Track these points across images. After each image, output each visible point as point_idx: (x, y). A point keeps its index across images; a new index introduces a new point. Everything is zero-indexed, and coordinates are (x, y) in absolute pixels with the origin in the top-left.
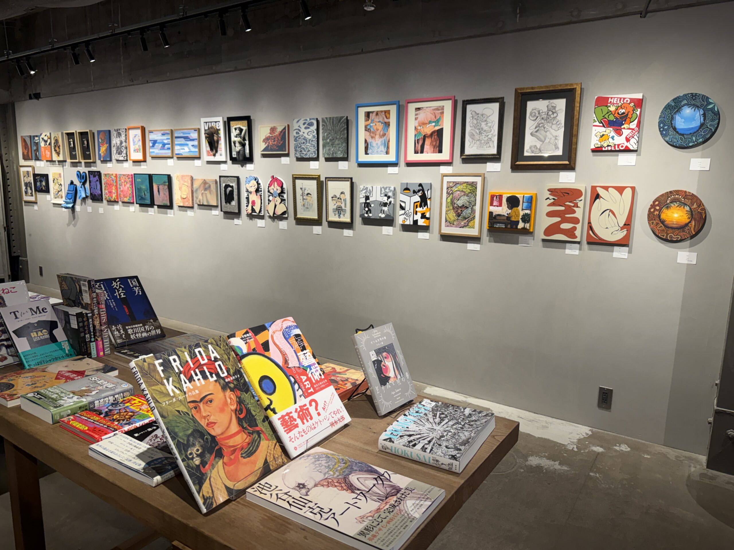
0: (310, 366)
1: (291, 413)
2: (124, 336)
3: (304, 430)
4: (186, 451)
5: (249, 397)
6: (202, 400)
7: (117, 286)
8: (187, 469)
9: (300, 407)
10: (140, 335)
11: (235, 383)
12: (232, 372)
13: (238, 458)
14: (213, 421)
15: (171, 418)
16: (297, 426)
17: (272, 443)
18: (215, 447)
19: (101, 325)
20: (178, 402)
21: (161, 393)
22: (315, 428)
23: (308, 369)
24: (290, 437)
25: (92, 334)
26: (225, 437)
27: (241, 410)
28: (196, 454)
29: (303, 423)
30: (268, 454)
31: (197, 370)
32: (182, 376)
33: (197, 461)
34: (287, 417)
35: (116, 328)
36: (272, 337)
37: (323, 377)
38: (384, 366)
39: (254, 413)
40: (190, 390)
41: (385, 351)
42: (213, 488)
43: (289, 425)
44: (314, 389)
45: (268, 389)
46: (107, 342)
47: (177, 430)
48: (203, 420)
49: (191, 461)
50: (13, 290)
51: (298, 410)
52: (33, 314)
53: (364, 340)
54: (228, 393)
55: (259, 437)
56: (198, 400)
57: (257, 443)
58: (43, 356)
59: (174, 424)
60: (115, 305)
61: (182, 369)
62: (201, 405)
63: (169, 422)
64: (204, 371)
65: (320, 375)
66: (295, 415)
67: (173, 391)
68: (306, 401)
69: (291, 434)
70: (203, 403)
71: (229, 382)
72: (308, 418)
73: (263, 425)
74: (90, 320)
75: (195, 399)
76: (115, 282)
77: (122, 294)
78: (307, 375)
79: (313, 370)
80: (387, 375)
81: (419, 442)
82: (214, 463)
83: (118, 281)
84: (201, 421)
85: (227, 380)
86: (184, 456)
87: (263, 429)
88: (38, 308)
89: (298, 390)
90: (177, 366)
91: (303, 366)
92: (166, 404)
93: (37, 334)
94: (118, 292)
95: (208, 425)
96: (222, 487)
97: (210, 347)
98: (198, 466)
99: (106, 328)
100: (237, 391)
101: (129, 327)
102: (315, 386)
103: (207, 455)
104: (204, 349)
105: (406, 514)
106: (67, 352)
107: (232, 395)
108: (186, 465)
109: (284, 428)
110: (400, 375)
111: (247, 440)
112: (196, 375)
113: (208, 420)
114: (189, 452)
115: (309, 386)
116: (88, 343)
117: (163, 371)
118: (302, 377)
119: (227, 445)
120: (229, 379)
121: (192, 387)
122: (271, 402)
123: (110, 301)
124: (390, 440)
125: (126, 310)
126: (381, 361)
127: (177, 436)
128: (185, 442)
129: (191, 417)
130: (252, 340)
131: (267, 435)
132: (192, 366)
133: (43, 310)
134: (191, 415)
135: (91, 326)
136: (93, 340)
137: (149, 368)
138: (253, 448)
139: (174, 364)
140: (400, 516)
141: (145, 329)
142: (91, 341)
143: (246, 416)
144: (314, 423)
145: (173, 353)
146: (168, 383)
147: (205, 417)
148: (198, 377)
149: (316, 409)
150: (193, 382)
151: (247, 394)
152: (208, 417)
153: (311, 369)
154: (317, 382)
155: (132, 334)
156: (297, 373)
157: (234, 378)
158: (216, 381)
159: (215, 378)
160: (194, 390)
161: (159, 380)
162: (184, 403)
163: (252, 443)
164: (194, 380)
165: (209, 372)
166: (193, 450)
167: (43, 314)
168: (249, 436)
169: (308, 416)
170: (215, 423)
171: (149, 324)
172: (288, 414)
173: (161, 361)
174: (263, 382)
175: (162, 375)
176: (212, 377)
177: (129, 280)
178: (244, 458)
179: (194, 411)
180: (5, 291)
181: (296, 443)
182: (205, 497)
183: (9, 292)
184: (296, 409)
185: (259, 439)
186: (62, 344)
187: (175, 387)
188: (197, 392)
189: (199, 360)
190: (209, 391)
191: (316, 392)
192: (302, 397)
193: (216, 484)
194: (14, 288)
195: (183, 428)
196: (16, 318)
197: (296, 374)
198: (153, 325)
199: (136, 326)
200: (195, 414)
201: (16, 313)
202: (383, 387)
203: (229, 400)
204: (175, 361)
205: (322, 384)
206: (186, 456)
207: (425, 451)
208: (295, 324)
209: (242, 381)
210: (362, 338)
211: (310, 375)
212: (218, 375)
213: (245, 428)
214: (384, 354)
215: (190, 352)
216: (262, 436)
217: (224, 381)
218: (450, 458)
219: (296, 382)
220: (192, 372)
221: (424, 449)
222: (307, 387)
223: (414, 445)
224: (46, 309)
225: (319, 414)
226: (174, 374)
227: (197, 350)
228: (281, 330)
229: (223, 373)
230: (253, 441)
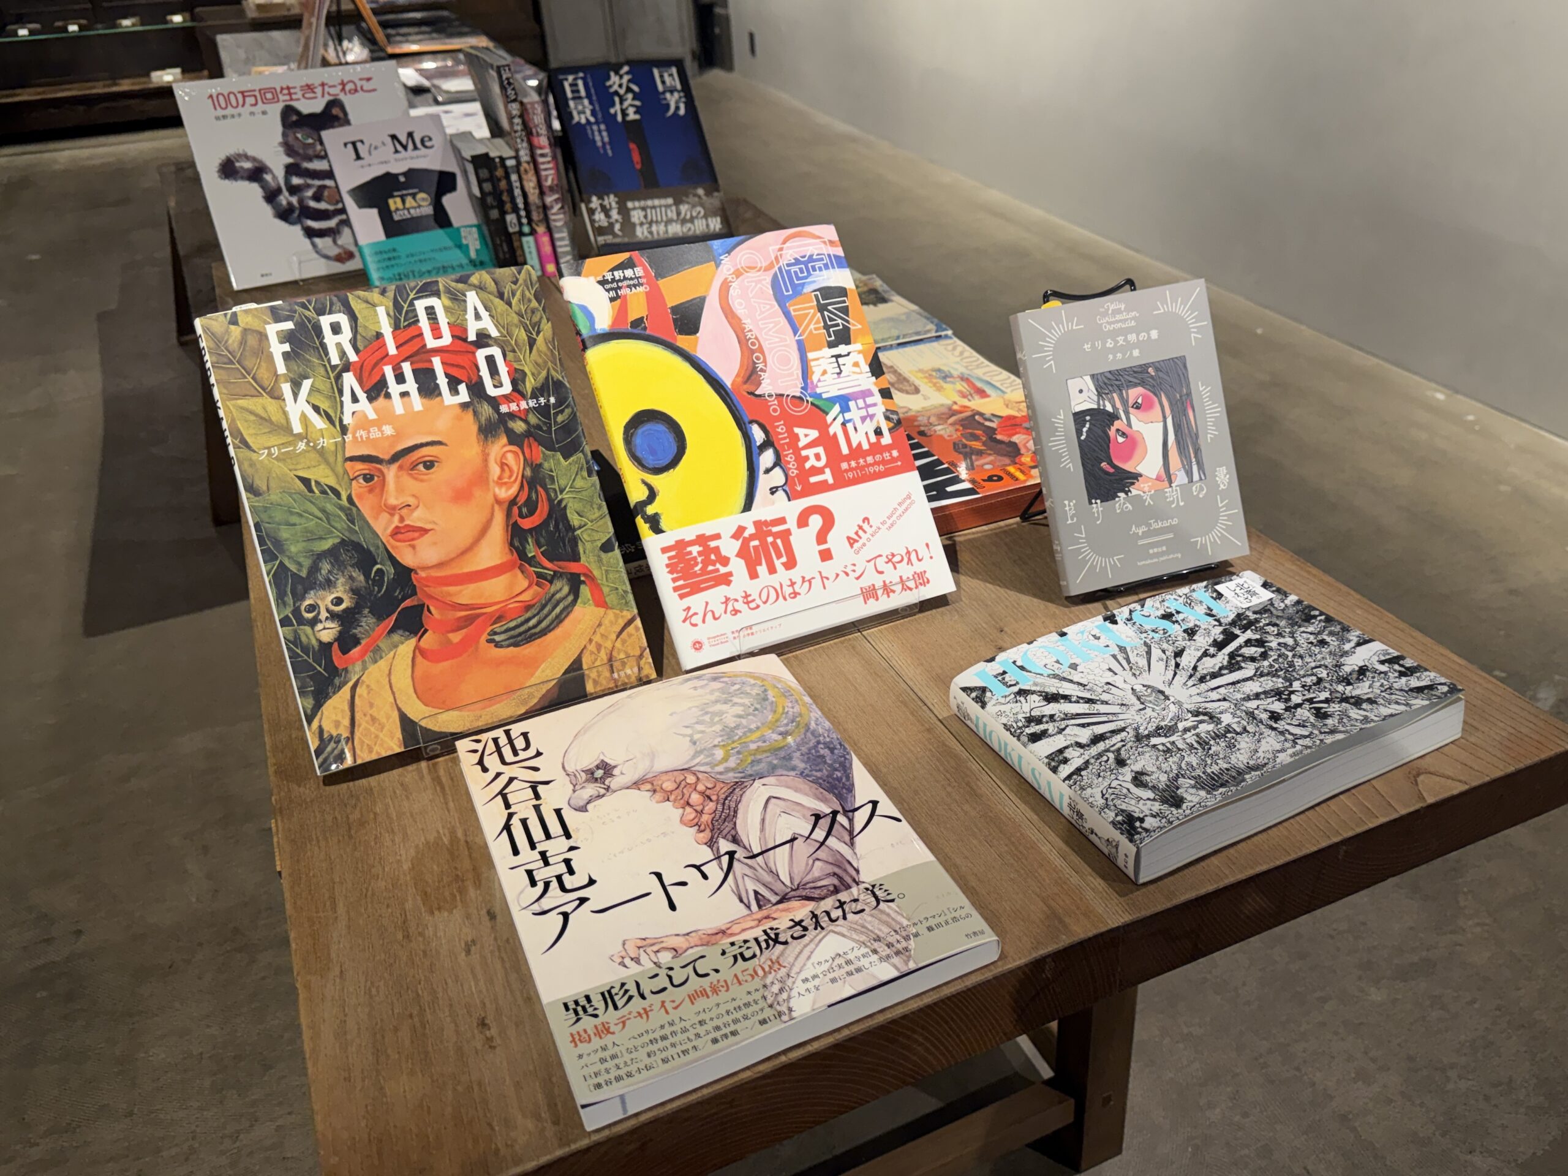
0: (844, 401)
1: (717, 537)
2: (617, 227)
3: (747, 596)
4: (299, 597)
5: (574, 469)
6: (396, 457)
7: (620, 86)
8: (288, 649)
9: (758, 524)
10: (662, 228)
11: (533, 419)
12: (530, 384)
13: (478, 642)
14: (419, 524)
15: (274, 497)
16: (725, 580)
17: (616, 616)
18: (404, 599)
19: (542, 193)
20: (313, 455)
21: (264, 420)
22: (795, 594)
23: (837, 408)
24: (689, 609)
25: (523, 213)
26: (446, 577)
27: (531, 507)
28: (328, 610)
29: (753, 575)
30: (592, 647)
31: (407, 368)
32: (349, 379)
33: (327, 632)
34: (695, 550)
35: (601, 205)
36: (725, 287)
37: (886, 439)
38: (1124, 434)
39: (574, 520)
40: (365, 423)
41: (1143, 383)
42: (358, 716)
43: (695, 575)
44: (837, 473)
45: (653, 452)
46: (562, 239)
47: (285, 534)
48: (385, 516)
49: (308, 629)
50: (367, 86)
51: (746, 534)
52: (396, 151)
53: (1057, 332)
54: (500, 446)
55: (575, 591)
56: (387, 457)
57: (558, 610)
58: (412, 259)
59: (278, 516)
60: (606, 139)
61: (353, 357)
62: (391, 473)
63: (266, 509)
64: (431, 372)
65: (878, 432)
66: (729, 547)
67: (304, 418)
68: (791, 510)
69: (696, 601)
70: (401, 468)
71: (512, 416)
72: (778, 563)
73: (600, 560)
74: (514, 177)
75: (374, 453)
76: (617, 73)
77: (631, 111)
78: (823, 428)
79: (854, 414)
80: (1128, 467)
81: (1061, 731)
82: (383, 644)
83: (627, 73)
84: (376, 518)
85: (504, 409)
86: (288, 611)
87: (596, 573)
88: (410, 135)
89: (767, 471)
90: (339, 345)
91: (819, 396)
92: (270, 454)
93: (404, 202)
94: (621, 103)
95: (396, 532)
96: (388, 718)
97: (472, 299)
98: (326, 647)
99: (556, 201)
100: (534, 444)
101: (637, 204)
102: (844, 466)
103: (367, 621)
104: (448, 303)
105: (775, 989)
106: (473, 255)
107: (510, 456)
108: (291, 637)
109: (674, 580)
110: (1189, 474)
111: (526, 597)
112: (400, 379)
113: (402, 519)
114: (307, 602)
115: (822, 463)
116: (514, 238)
117: (286, 356)
118: (800, 431)
119: (448, 599)
120: (514, 407)
121: (372, 415)
122: (652, 495)
123: (595, 128)
124: (980, 695)
125: (636, 157)
126: (1113, 417)
127: (282, 551)
128: (304, 574)
129: (344, 502)
130: (640, 289)
131: (606, 590)
132: (392, 350)
133: (422, 141)
134: (344, 496)
135: (517, 192)
136: (526, 229)
137: (243, 342)
138: (539, 622)
139: (330, 339)
140: (757, 983)
141: (679, 214)
142: (521, 234)
143: (545, 523)
144: (799, 581)
145: (338, 305)
146: (295, 395)
147: (392, 510)
148: (403, 388)
149: (822, 537)
150: (381, 401)
151: (566, 458)
152: (404, 512)
153: (845, 409)
154: (857, 452)
155: (642, 224)
156: (785, 416)
157: (532, 403)
158: (464, 406)
159: (464, 395)
160: (378, 423)
161: (266, 383)
162: (331, 459)
163: (543, 607)
164: (388, 396)
165: (447, 375)
166: (323, 599)
167: (423, 151)
168: (538, 584)
169: (779, 556)
170: (424, 531)
171: (691, 199)
172: (702, 540)
173: (289, 325)
174: (640, 431)
175: (281, 368)
176: (454, 391)
177: (656, 72)
178: (498, 645)
179: (358, 488)
180: (348, 88)
181: (702, 632)
182: (326, 735)
183: (356, 91)
184: (741, 530)
185: (571, 598)
186: (463, 234)
187: (316, 409)
188: (388, 430)
189: (421, 335)
190: (430, 433)
191: (841, 482)
192: (780, 494)
193: (371, 705)
194: (369, 79)
195: (307, 530)
196: (358, 157)
197: (778, 419)
198: (702, 205)
199: (657, 202)
200: (360, 497)
201: (359, 145)
202: (1098, 506)
203: (495, 470)
204: (336, 329)
205: (876, 463)
206: (296, 612)
207: (1055, 770)
208: (840, 252)
209: (560, 418)
210: (1050, 328)
211: (835, 429)
212: (477, 389)
213: (531, 561)
214: (1135, 393)
215: (397, 306)
216: (585, 590)
217: (496, 409)
218: (1114, 823)
219: (767, 444)
220: (388, 371)
221: (1057, 760)
222: (808, 465)
223: (1035, 738)
224: (430, 139)
225: (826, 555)
226: (322, 370)
227: (420, 305)
228: (768, 269)
229: (498, 385)
230: (550, 601)
